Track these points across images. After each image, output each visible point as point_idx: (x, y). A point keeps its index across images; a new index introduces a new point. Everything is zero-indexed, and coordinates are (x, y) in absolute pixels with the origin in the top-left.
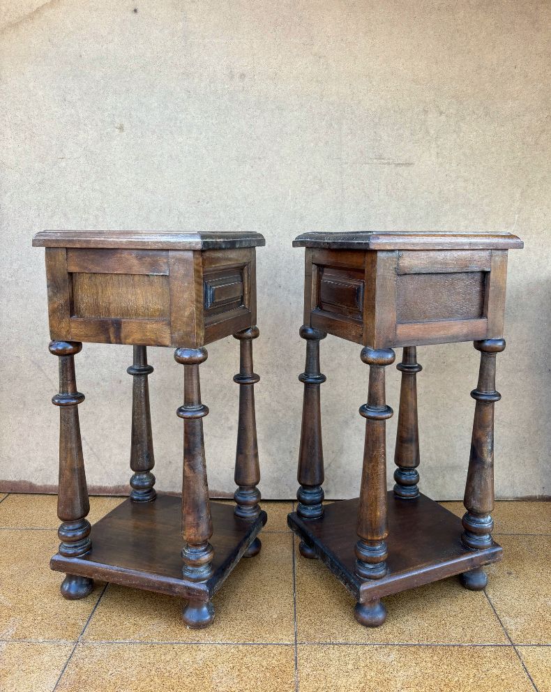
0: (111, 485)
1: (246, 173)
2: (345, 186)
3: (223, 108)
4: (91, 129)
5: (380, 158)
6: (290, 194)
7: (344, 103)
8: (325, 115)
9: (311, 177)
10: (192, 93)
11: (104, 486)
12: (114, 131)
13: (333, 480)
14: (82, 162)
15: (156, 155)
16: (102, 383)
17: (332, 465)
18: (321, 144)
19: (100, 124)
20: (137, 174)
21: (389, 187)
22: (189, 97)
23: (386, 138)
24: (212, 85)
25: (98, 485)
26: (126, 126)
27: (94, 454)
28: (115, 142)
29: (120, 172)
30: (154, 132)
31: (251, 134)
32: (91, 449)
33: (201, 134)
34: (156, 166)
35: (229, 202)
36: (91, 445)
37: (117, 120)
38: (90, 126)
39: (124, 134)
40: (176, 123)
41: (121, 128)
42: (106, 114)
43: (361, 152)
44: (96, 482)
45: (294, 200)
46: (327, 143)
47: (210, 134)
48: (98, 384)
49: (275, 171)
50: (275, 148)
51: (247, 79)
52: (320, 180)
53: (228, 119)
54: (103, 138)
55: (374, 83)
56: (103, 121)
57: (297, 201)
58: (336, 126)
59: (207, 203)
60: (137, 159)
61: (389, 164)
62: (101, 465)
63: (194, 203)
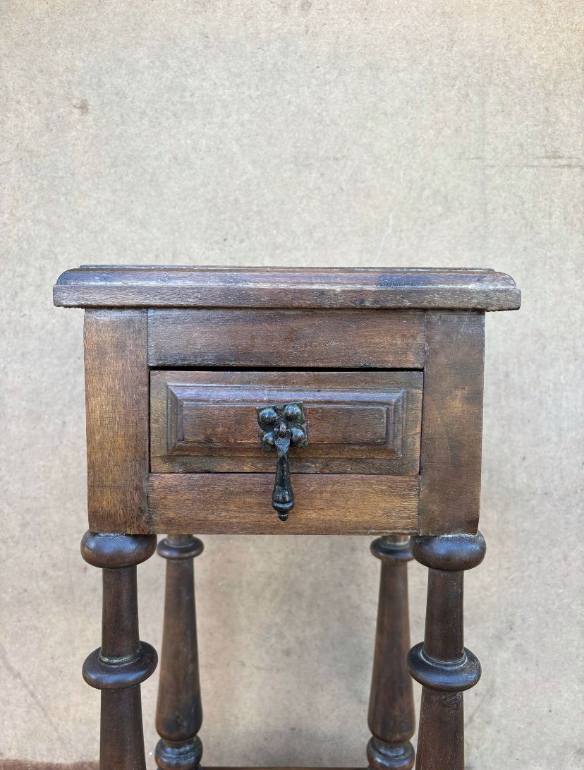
0: (68, 762)
1: (311, 185)
2: (490, 207)
3: (270, 66)
4: (29, 109)
5: (555, 155)
6: (391, 222)
7: (493, 54)
8: (457, 77)
9: (427, 192)
10: (212, 39)
11: (56, 762)
12: (71, 113)
13: (478, 747)
14: (13, 171)
15: (149, 156)
16: (51, 572)
17: (475, 718)
18: (448, 132)
19: (45, 100)
20: (114, 191)
21: (570, 209)
22: (206, 47)
23: (565, 119)
24: (249, 23)
25: (46, 760)
26: (92, 102)
27: (38, 703)
28: (74, 133)
29: (84, 188)
30: (143, 113)
31: (319, 114)
32: (32, 695)
33: (229, 116)
34: (148, 177)
35: (280, 240)
36: (31, 687)
37: (77, 94)
38: (27, 105)
39: (90, 118)
40: (182, 97)
41: (84, 107)
42: (55, 82)
43: (521, 146)
44: (42, 755)
45: (398, 234)
46: (457, 130)
47: (246, 116)
48: (45, 573)
49: (363, 182)
50: (364, 140)
51: (313, 12)
52: (445, 197)
53: (278, 88)
54: (51, 126)
55: (549, 17)
56: (48, 94)
57: (403, 235)
58: (475, 99)
59: (241, 242)
60: (113, 165)
61: (569, 166)
62: (51, 724)
63: (217, 243)
